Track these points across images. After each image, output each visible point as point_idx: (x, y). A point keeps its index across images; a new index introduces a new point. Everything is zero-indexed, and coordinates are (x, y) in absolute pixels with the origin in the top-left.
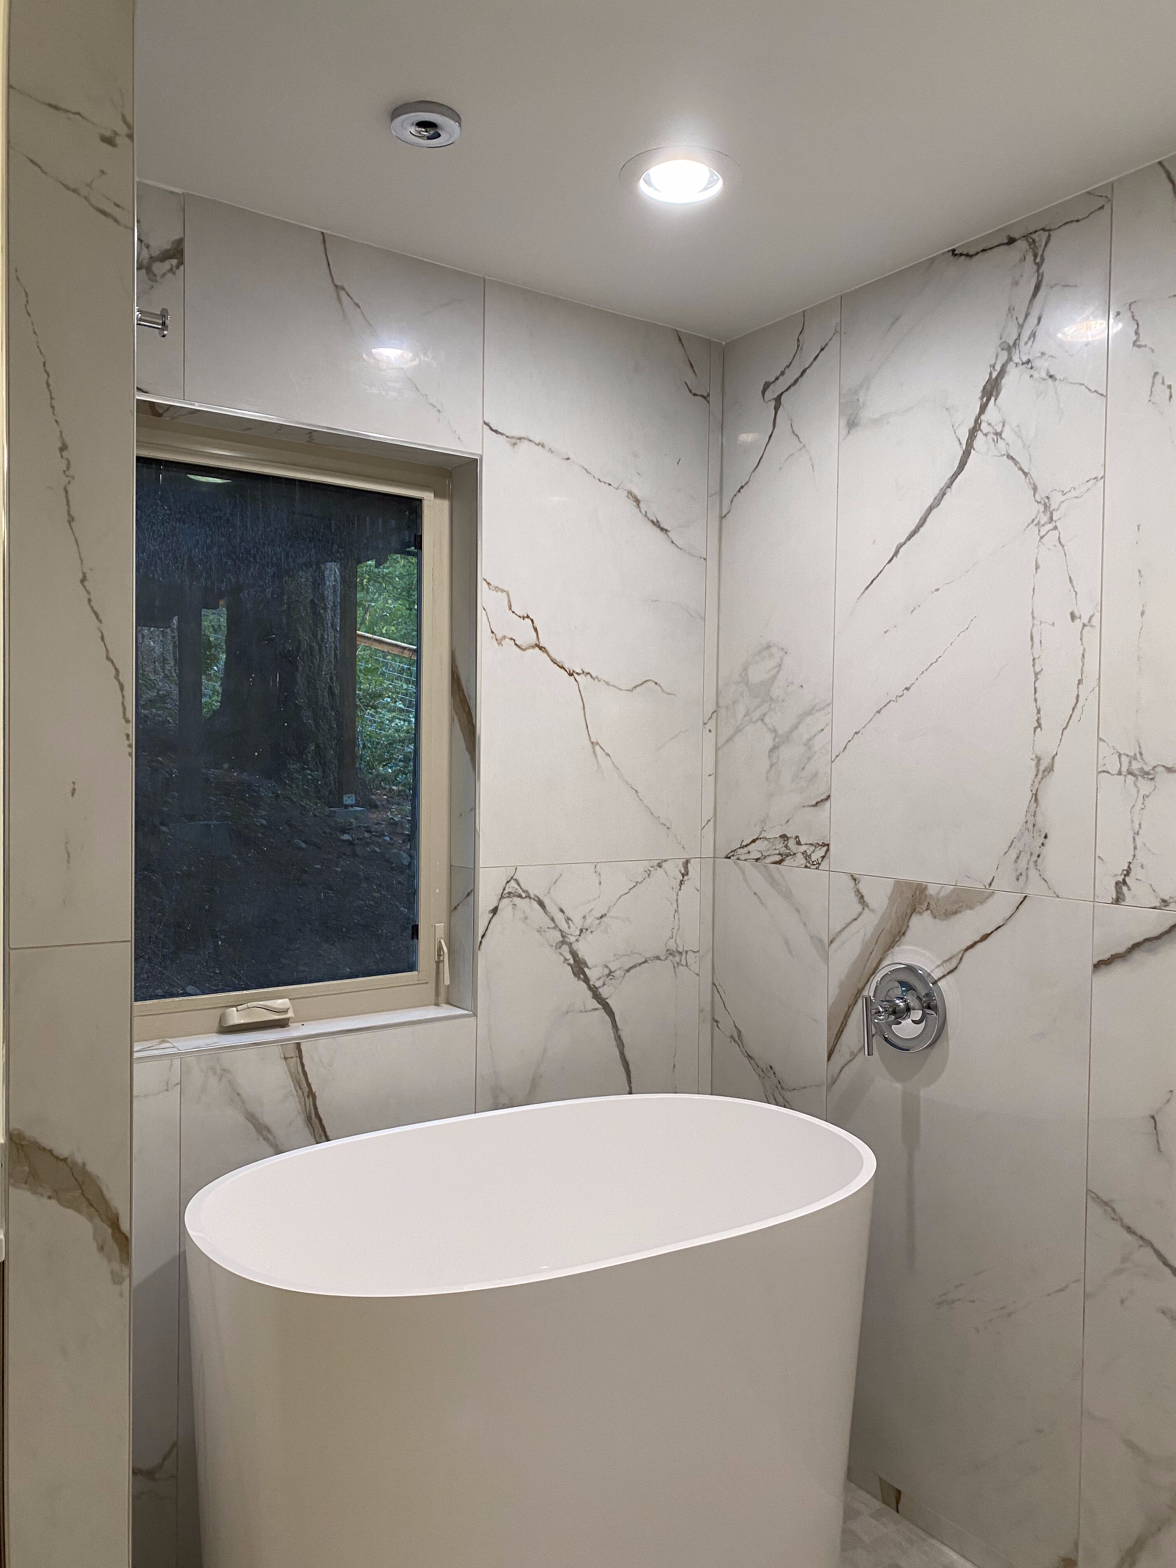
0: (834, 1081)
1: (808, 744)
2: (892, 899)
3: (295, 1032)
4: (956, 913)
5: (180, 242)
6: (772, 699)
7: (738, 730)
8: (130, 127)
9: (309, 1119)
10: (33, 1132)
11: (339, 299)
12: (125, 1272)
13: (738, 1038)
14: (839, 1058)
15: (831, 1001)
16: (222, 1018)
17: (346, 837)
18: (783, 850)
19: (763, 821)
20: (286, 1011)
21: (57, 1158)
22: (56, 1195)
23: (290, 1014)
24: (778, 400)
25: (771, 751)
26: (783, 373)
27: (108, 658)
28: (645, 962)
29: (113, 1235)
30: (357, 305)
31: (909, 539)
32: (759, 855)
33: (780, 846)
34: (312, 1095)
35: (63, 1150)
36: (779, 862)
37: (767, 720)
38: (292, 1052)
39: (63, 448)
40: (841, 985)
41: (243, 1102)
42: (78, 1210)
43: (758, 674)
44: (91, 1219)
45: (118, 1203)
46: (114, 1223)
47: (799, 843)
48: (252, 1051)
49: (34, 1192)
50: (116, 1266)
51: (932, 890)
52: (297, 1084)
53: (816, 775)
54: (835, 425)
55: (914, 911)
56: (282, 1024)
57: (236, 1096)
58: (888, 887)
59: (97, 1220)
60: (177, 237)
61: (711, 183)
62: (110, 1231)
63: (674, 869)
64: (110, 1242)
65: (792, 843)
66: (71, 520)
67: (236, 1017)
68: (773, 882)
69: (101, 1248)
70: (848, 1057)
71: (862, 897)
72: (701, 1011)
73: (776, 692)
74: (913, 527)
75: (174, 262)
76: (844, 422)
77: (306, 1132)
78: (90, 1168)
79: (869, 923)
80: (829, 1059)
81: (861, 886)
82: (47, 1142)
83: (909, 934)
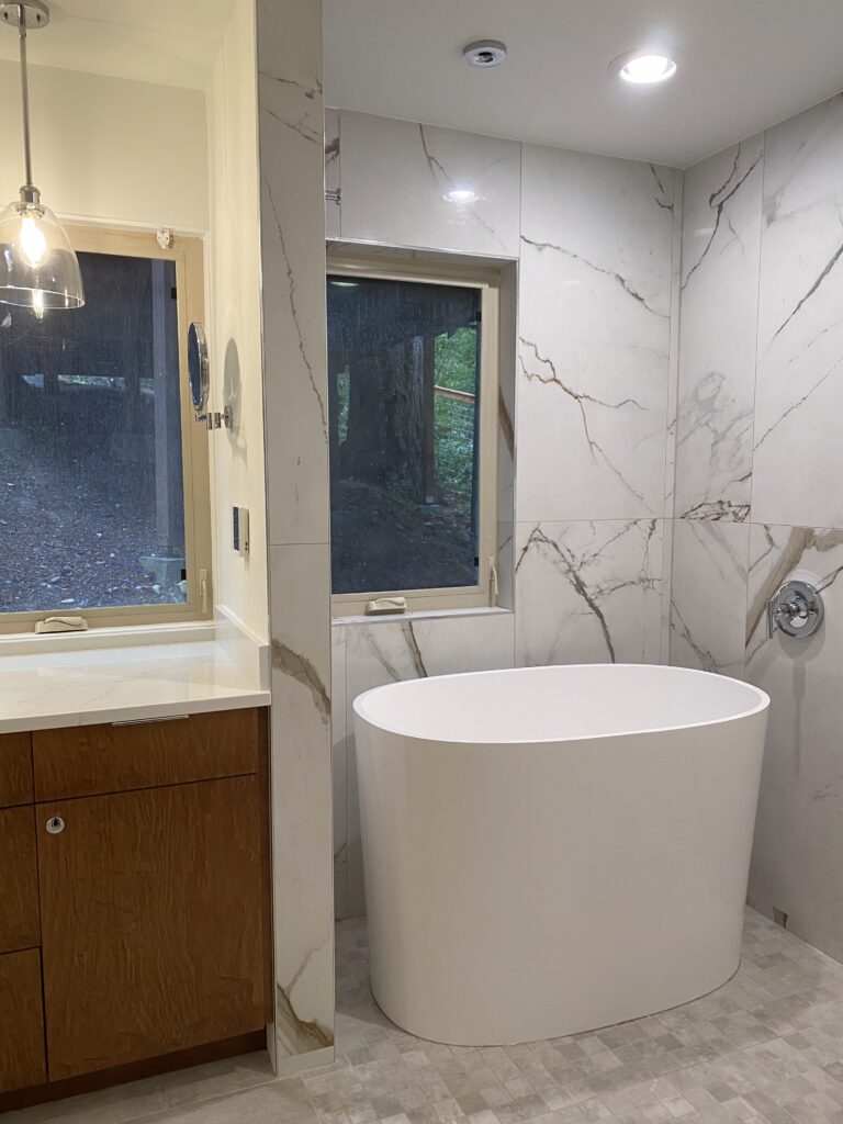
0: (749, 660)
1: (738, 439)
2: (791, 539)
3: (407, 616)
4: (832, 546)
5: (337, 140)
6: (714, 410)
7: (691, 432)
8: (320, 85)
9: (417, 666)
10: (283, 641)
11: (430, 164)
12: (328, 718)
13: (687, 634)
14: (753, 645)
15: (749, 608)
16: (367, 606)
17: (429, 523)
18: (720, 511)
19: (707, 492)
20: (403, 604)
21: (294, 655)
22: (294, 674)
23: (405, 606)
24: (720, 206)
25: (713, 445)
26: (724, 187)
27: (315, 390)
28: (625, 585)
29: (323, 699)
30: (441, 168)
31: (808, 296)
32: (703, 515)
33: (718, 508)
34: (418, 652)
35: (297, 651)
36: (717, 519)
37: (710, 424)
38: (406, 626)
39: (290, 273)
40: (756, 598)
41: (380, 654)
42: (306, 684)
43: (705, 394)
44: (311, 688)
45: (325, 682)
46: (323, 692)
47: (730, 506)
48: (384, 625)
49: (284, 672)
50: (324, 715)
51: (817, 532)
52: (411, 646)
53: (742, 460)
54: (758, 220)
55: (805, 546)
56: (400, 612)
57: (376, 650)
58: (787, 532)
59: (315, 689)
60: (336, 137)
61: (669, 67)
62: (320, 696)
63: (645, 525)
64: (322, 703)
65: (725, 506)
66: (294, 312)
67: (375, 606)
68: (712, 532)
69: (317, 705)
70: (759, 643)
71: (771, 539)
72: (663, 618)
73: (717, 405)
74: (810, 288)
75: (334, 153)
76: (765, 219)
77: (415, 673)
78: (310, 662)
79: (775, 555)
80: (747, 644)
81: (772, 533)
82: (290, 647)
83: (801, 561)
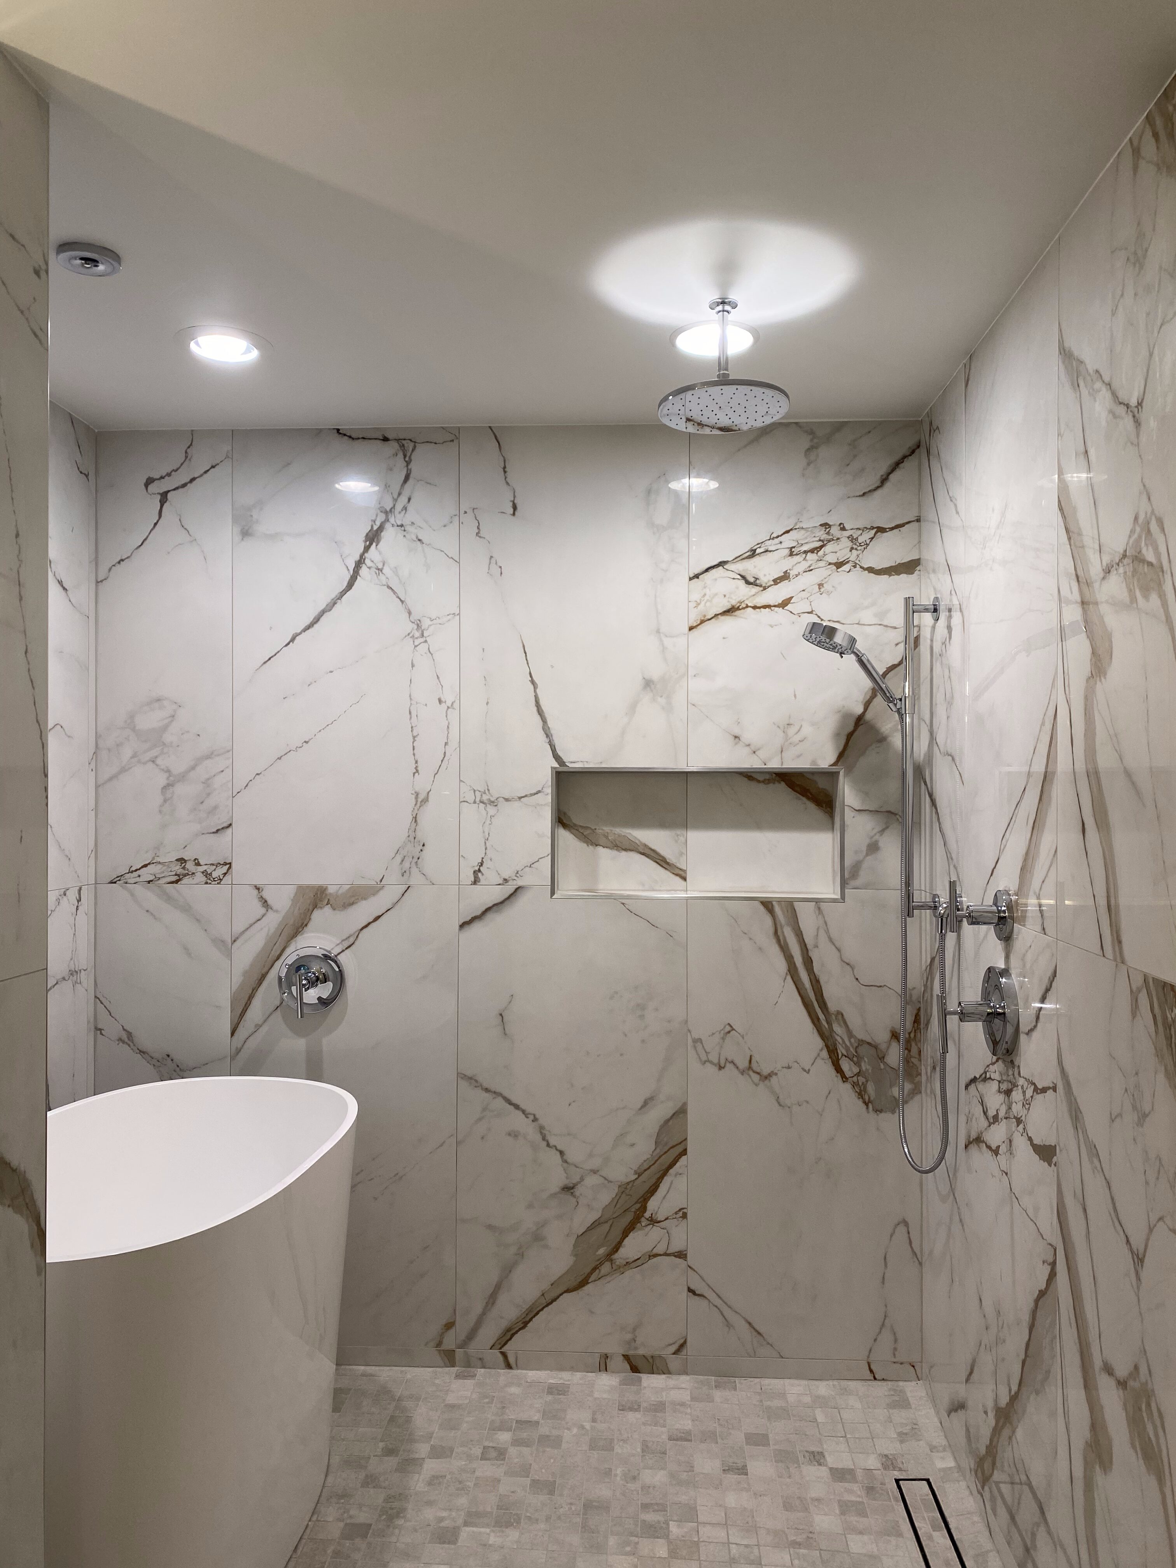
0: (238, 1051)
1: (207, 783)
2: (295, 901)
4: (353, 904)
6: (164, 744)
7: (123, 770)
13: (128, 1038)
14: (244, 1032)
15: (234, 988)
18: (180, 871)
19: (157, 848)
24: (163, 496)
25: (165, 788)
26: (170, 474)
27: (37, 721)
28: (57, 983)
31: (305, 630)
32: (152, 878)
33: (177, 868)
36: (177, 882)
37: (159, 761)
40: (246, 973)
43: (149, 721)
47: (198, 864)
51: (331, 890)
53: (216, 808)
54: (228, 529)
55: (315, 906)
58: (290, 891)
61: (249, 350)
63: (73, 895)
65: (190, 866)
68: (169, 899)
70: (253, 1029)
71: (266, 901)
72: (88, 1022)
73: (168, 738)
74: (308, 622)
76: (238, 529)
79: (272, 921)
80: (232, 1034)
81: (266, 894)
83: (309, 925)
